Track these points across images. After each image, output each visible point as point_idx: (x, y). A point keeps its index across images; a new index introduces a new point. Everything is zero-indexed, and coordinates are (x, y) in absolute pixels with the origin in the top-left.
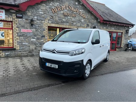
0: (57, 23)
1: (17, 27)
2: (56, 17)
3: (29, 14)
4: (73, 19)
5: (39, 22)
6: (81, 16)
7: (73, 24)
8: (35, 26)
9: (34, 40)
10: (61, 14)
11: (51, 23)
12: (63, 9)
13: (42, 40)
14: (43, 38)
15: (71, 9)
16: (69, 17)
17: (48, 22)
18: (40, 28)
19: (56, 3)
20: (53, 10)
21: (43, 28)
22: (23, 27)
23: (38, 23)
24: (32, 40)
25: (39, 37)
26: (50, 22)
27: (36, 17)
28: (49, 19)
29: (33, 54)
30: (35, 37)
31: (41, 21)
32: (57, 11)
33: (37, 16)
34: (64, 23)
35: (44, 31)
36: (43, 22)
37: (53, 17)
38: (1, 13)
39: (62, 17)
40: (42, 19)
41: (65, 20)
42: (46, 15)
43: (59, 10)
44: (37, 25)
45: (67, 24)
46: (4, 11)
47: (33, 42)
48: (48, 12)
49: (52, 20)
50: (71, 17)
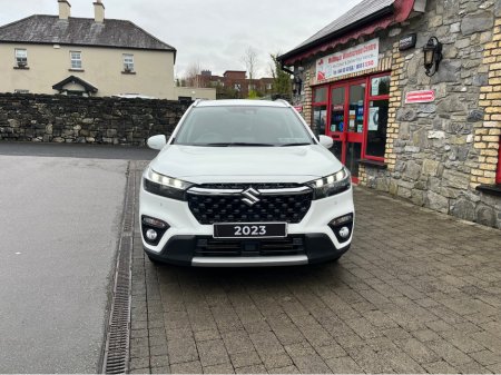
1: (400, 87)
3: (434, 21)
5: (465, 43)
8: (449, 69)
9: (440, 134)
13: (469, 138)
14: (475, 125)
18: (468, 73)
21: (483, 69)
22: (413, 82)
23: (461, 53)
24: (433, 134)
25: (460, 118)
27: (455, 27)
29: (427, 200)
30: (445, 123)
31: (474, 37)
33: (463, 15)
35: (483, 89)
36: (484, 37)
38: (373, 52)
40: (479, 23)
44: (457, 64)
46: (376, 42)
47: (436, 144)
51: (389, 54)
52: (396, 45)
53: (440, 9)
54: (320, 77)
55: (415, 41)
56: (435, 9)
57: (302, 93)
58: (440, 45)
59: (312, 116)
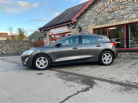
0: (102, 24)
2: (99, 18)
3: (79, 23)
4: (123, 12)
5: (85, 27)
6: (136, 3)
7: (122, 18)
10: (105, 12)
11: (96, 25)
12: (107, 6)
15: (118, 1)
16: (116, 12)
17: (93, 25)
18: (86, 32)
19: (99, 4)
20: (96, 12)
21: (89, 31)
23: (85, 29)
26: (94, 24)
27: (83, 24)
28: (93, 22)
31: (87, 26)
32: (100, 12)
33: (84, 23)
34: (110, 21)
36: (89, 26)
37: (97, 19)
38: (66, 28)
39: (107, 15)
40: (87, 24)
41: (110, 17)
42: (90, 19)
43: (102, 10)
44: (84, 31)
45: (114, 21)
46: (67, 26)
48: (92, 16)
49: (96, 22)
50: (119, 11)
51: (70, 29)
52: (71, 27)
53: (80, 21)
54: (52, 33)
55: (75, 26)
56: (79, 21)
57: (46, 37)
58: (81, 27)
59: (50, 42)
